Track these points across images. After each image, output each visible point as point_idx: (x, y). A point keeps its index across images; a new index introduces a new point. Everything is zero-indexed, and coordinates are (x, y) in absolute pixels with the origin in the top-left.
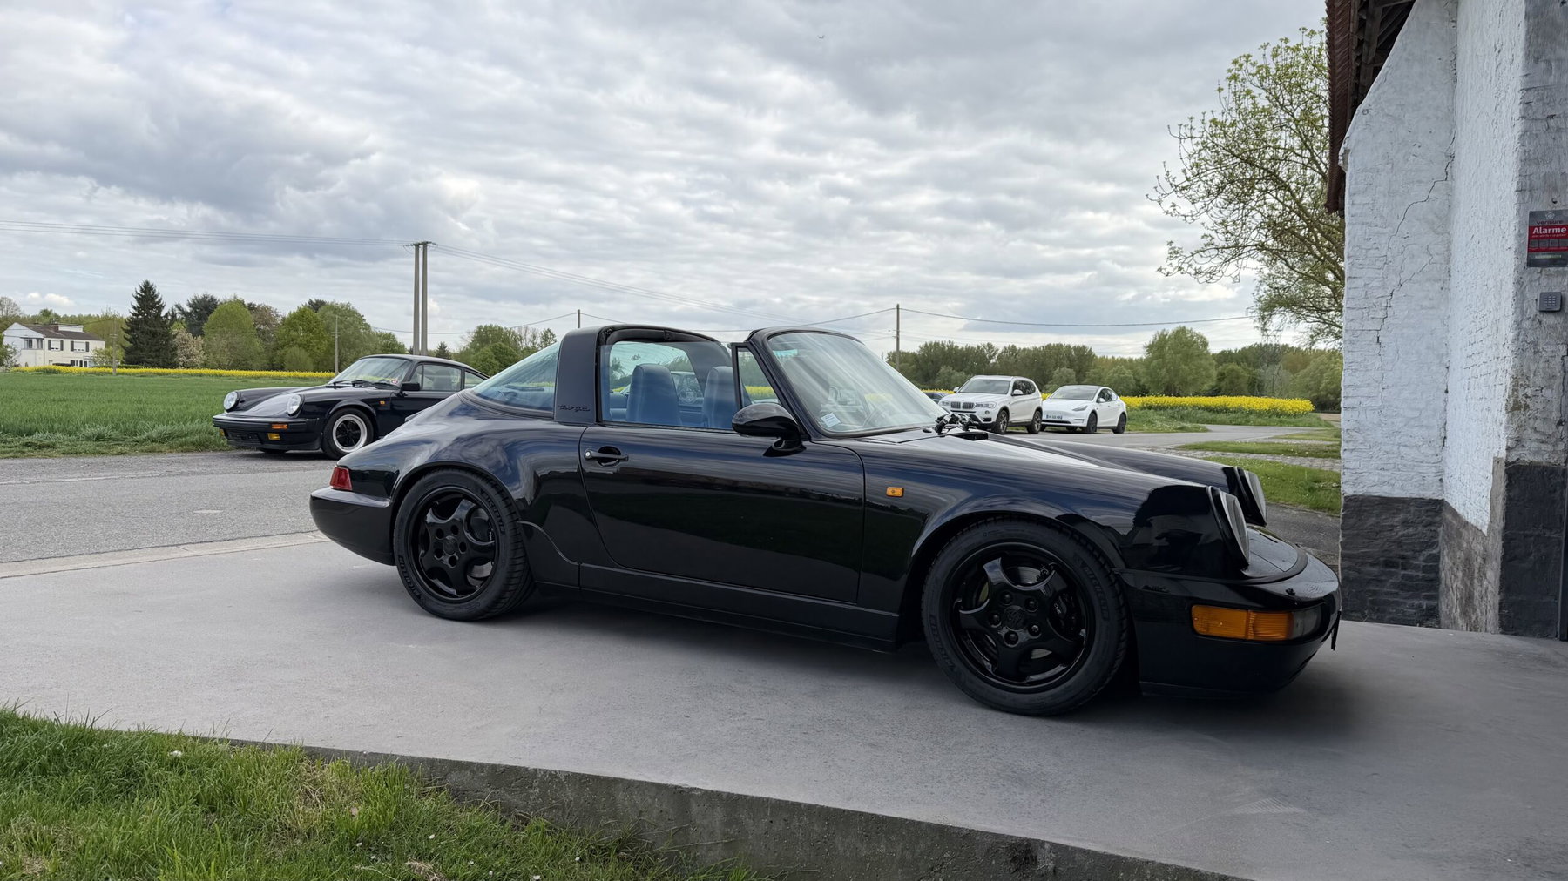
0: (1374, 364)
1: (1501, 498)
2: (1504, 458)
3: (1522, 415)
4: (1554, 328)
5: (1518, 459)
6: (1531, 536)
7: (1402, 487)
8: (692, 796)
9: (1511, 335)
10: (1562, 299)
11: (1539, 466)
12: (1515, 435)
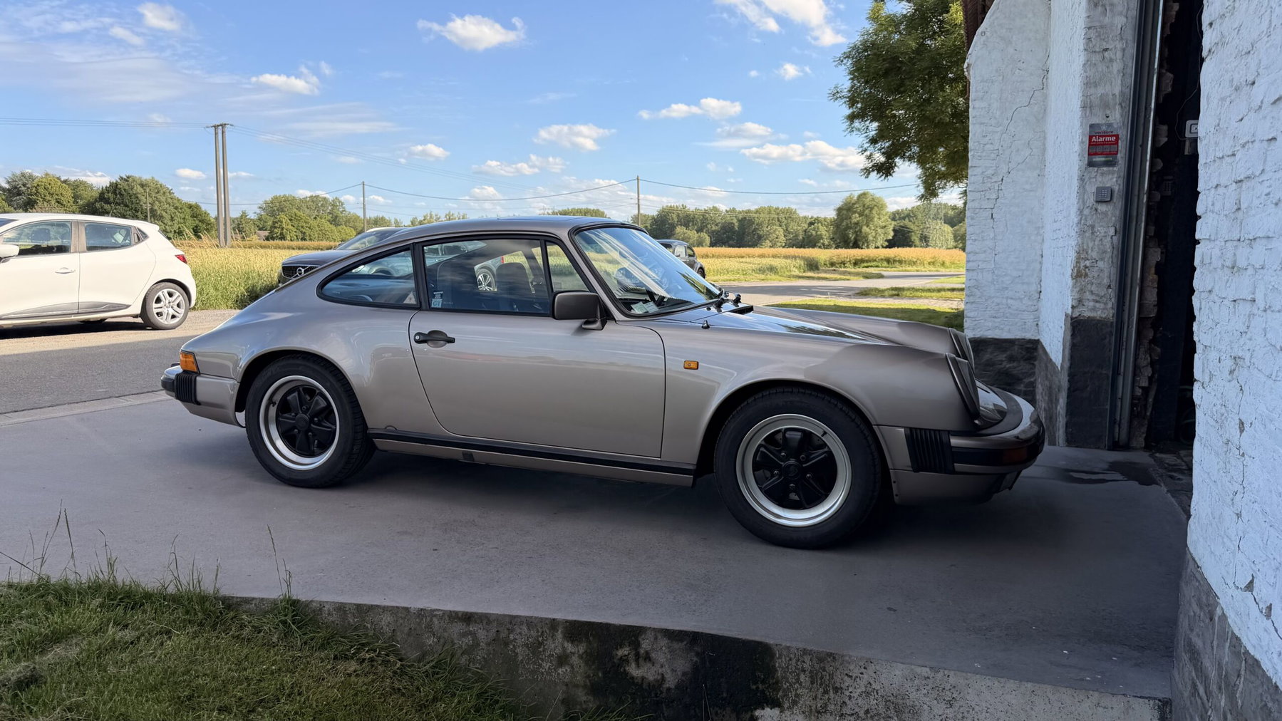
0: (989, 235)
1: (1068, 344)
2: (1070, 314)
3: (1083, 281)
4: (1105, 214)
5: (1079, 315)
6: (1088, 372)
7: (1009, 331)
9: (1076, 220)
10: (1112, 192)
11: (1094, 320)
12: (1078, 297)
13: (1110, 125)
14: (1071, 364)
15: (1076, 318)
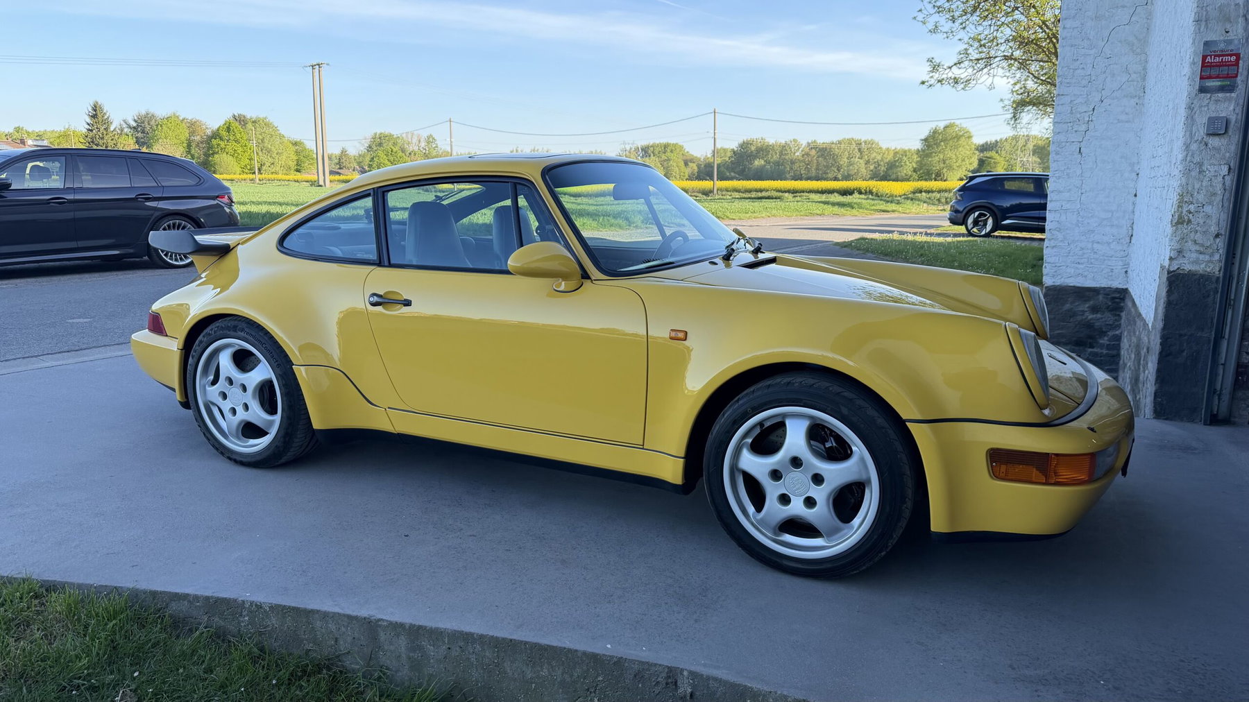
0: (1075, 172)
1: (1162, 301)
2: (1167, 267)
3: (1185, 229)
4: (1218, 150)
5: (1179, 268)
6: (1185, 335)
7: (1093, 279)
8: (380, 626)
9: (1180, 157)
10: (1228, 122)
11: (1197, 274)
12: (1177, 246)
13: (1229, 42)
14: (1164, 324)
15: (1174, 271)
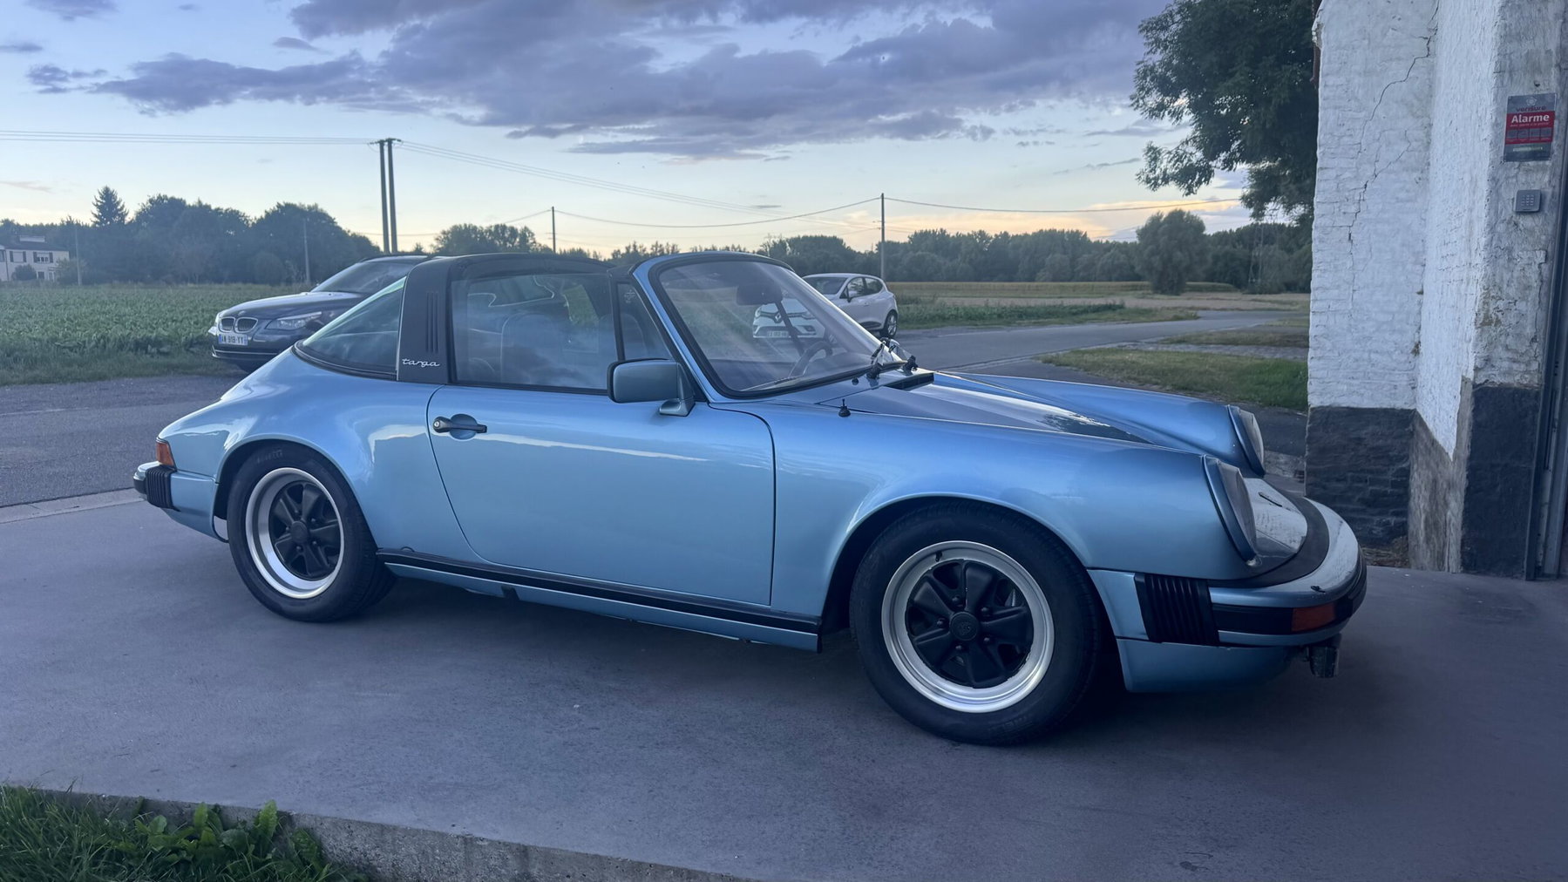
0: (1345, 263)
1: (1467, 423)
2: (1471, 379)
3: (1493, 331)
4: (1531, 232)
5: (1487, 380)
6: (1498, 465)
7: (1372, 397)
9: (1483, 240)
10: (1542, 198)
11: (1511, 388)
12: (1484, 354)
13: (1541, 98)
14: (1471, 452)
15: (1480, 384)
